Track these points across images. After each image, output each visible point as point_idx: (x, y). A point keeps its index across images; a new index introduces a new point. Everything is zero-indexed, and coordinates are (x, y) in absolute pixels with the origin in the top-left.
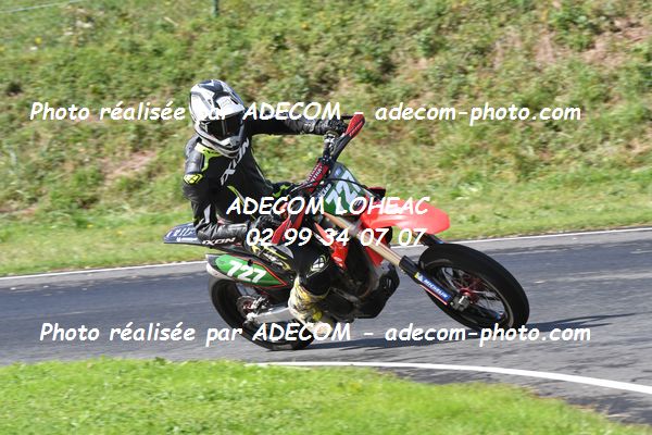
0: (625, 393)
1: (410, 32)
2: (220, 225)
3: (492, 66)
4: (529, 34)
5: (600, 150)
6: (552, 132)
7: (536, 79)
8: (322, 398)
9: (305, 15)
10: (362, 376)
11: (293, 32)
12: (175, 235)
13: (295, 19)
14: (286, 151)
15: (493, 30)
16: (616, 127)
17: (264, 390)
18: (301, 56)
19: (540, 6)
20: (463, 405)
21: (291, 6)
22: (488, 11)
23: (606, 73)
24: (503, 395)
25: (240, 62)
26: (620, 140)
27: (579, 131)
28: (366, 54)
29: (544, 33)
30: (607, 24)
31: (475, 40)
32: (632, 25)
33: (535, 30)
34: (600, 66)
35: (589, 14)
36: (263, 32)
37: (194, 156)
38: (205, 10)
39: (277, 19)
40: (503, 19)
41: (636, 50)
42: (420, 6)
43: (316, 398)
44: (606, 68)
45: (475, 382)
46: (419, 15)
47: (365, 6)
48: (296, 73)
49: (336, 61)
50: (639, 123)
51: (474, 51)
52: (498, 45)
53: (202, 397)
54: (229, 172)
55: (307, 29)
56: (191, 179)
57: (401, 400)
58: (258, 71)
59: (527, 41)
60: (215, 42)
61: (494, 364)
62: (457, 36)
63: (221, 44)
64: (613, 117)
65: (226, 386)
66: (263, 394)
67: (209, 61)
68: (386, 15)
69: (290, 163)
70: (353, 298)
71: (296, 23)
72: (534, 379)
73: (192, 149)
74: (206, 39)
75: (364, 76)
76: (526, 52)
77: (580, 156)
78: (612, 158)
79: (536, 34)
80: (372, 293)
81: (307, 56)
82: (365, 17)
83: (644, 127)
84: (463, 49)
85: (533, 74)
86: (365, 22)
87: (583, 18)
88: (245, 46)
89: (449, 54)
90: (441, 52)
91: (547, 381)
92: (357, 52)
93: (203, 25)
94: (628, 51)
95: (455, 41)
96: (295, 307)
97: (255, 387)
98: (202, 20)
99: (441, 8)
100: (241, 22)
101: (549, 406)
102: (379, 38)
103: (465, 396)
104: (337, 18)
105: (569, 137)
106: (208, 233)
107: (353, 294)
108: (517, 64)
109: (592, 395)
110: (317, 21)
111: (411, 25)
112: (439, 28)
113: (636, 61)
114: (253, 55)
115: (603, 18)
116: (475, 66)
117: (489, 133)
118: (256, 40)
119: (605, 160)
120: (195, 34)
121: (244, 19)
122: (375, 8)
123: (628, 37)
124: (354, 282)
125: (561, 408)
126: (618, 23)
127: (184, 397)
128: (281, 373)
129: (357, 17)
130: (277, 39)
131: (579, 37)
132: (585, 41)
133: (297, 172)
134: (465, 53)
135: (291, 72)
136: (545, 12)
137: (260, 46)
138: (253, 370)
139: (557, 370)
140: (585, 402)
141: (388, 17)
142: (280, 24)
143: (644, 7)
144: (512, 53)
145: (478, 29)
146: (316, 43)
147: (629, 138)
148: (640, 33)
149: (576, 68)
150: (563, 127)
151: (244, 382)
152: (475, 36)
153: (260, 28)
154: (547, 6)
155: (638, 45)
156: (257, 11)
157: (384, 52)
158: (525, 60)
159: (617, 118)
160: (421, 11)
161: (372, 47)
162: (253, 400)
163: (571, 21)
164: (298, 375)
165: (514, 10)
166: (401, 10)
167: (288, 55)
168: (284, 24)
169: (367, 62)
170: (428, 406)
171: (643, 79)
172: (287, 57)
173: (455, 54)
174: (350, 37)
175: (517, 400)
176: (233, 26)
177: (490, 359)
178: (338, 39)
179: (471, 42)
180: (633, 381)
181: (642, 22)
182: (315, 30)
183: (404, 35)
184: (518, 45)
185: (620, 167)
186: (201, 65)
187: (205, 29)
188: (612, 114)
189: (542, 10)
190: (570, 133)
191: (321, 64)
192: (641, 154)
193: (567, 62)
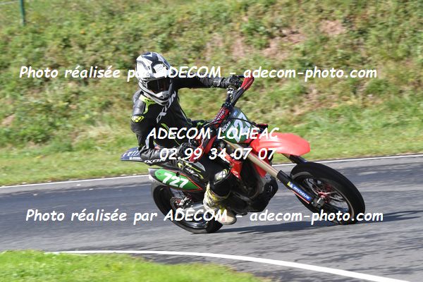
0: (291, 268)
1: (151, 36)
2: (156, 149)
3: (204, 59)
4: (228, 38)
5: (274, 112)
6: (244, 101)
7: (233, 67)
8: (95, 275)
9: (83, 25)
10: (121, 259)
11: (75, 36)
12: (128, 155)
13: (76, 27)
14: (71, 113)
15: (205, 35)
16: (284, 98)
17: (57, 269)
18: (81, 52)
19: (235, 20)
20: (187, 278)
21: (74, 19)
22: (202, 23)
23: (277, 63)
24: (213, 271)
25: (41, 55)
26: (287, 106)
27: (261, 101)
28: (123, 51)
29: (237, 38)
30: (277, 32)
31: (193, 42)
32: (293, 33)
33: (232, 35)
34: (274, 59)
35: (266, 25)
36: (55, 36)
37: (139, 104)
38: (16, 21)
39: (65, 27)
40: (211, 28)
41: (297, 49)
42: (157, 20)
43: (92, 275)
44: (277, 60)
45: (196, 263)
46: (157, 25)
47: (122, 20)
48: (77, 63)
49: (103, 55)
50: (298, 95)
51: (193, 49)
52: (208, 45)
53: (16, 274)
54: (162, 114)
55: (84, 34)
56: (136, 119)
57: (147, 275)
58: (52, 62)
59: (227, 43)
60: (23, 42)
61: (208, 251)
62: (181, 39)
63: (27, 44)
64: (282, 91)
65: (31, 267)
66: (57, 272)
67: (19, 55)
68: (136, 25)
69: (74, 121)
70: (246, 198)
71: (77, 30)
72: (233, 260)
73: (137, 99)
74: (17, 40)
75: (122, 64)
76: (226, 50)
77: (262, 117)
78: (282, 118)
79: (232, 38)
80: (260, 195)
81: (84, 51)
82: (122, 27)
83: (301, 98)
84: (186, 48)
85: (230, 64)
86: (122, 30)
87: (262, 28)
88: (44, 45)
89: (177, 51)
90: (172, 49)
91: (241, 262)
92: (117, 49)
93: (15, 31)
94: (291, 49)
95: (181, 42)
96: (208, 204)
97: (51, 267)
98: (14, 28)
99: (171, 21)
100: (41, 29)
101: (242, 278)
102: (132, 40)
103: (188, 272)
104: (103, 27)
105: (255, 104)
106: (148, 155)
107: (247, 196)
108: (221, 58)
109: (270, 270)
110: (90, 29)
111: (152, 31)
112: (170, 34)
113: (296, 56)
114: (49, 51)
115: (275, 28)
116: (194, 58)
117: (203, 102)
118: (50, 41)
119: (277, 119)
120: (10, 37)
121: (42, 27)
122: (128, 20)
123: (291, 40)
124: (247, 188)
125: (250, 278)
126: (284, 31)
127: (3, 275)
128: (69, 258)
129: (117, 26)
130: (64, 40)
131: (260, 40)
132: (264, 43)
133: (78, 127)
134: (186, 50)
135: (74, 62)
136: (239, 24)
137: (54, 45)
138: (50, 257)
139: (248, 255)
140: (265, 275)
141: (137, 27)
142: (66, 31)
143: (301, 22)
144: (217, 50)
145: (196, 35)
146: (90, 43)
147: (292, 105)
148: (299, 38)
149: (258, 60)
150: (250, 98)
151: (44, 264)
152: (193, 39)
153: (53, 33)
154: (239, 20)
155: (297, 46)
156: (51, 22)
157: (135, 49)
158: (226, 55)
159: (285, 92)
160: (158, 23)
161: (127, 46)
162: (50, 276)
163: (254, 30)
164: (80, 259)
165: (218, 23)
166: (145, 22)
167: (72, 51)
168: (69, 31)
169: (124, 56)
170: (165, 279)
171: (300, 67)
172: (71, 53)
173: (180, 51)
174: (112, 39)
175: (222, 274)
176: (35, 32)
177: (204, 248)
178: (104, 41)
179: (190, 43)
180: (296, 261)
181: (300, 30)
182: (90, 35)
183: (147, 38)
184: (221, 45)
185: (287, 124)
186: (14, 57)
187: (16, 33)
188: (281, 89)
189: (236, 23)
190: (255, 102)
191: (94, 57)
192: (300, 115)
193: (253, 56)
